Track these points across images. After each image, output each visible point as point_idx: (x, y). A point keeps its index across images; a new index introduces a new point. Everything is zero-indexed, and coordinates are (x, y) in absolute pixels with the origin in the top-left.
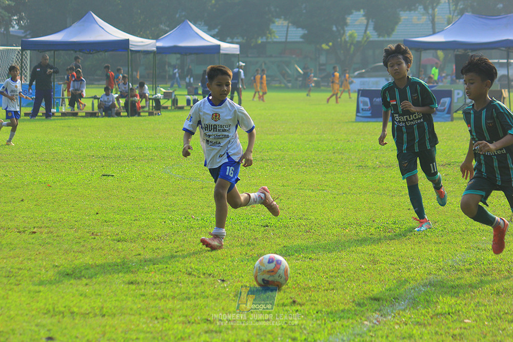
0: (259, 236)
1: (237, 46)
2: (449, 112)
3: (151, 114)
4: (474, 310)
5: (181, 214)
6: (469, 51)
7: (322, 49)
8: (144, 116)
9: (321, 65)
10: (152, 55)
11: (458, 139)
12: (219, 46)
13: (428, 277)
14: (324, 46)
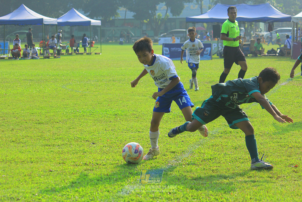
0: (112, 120)
1: (99, 21)
2: (210, 55)
3: (55, 57)
4: (223, 157)
5: (71, 109)
6: (220, 23)
7: (144, 23)
8: (51, 58)
9: (143, 31)
10: (55, 26)
11: (215, 69)
12: (90, 21)
13: (200, 140)
14: (145, 21)
